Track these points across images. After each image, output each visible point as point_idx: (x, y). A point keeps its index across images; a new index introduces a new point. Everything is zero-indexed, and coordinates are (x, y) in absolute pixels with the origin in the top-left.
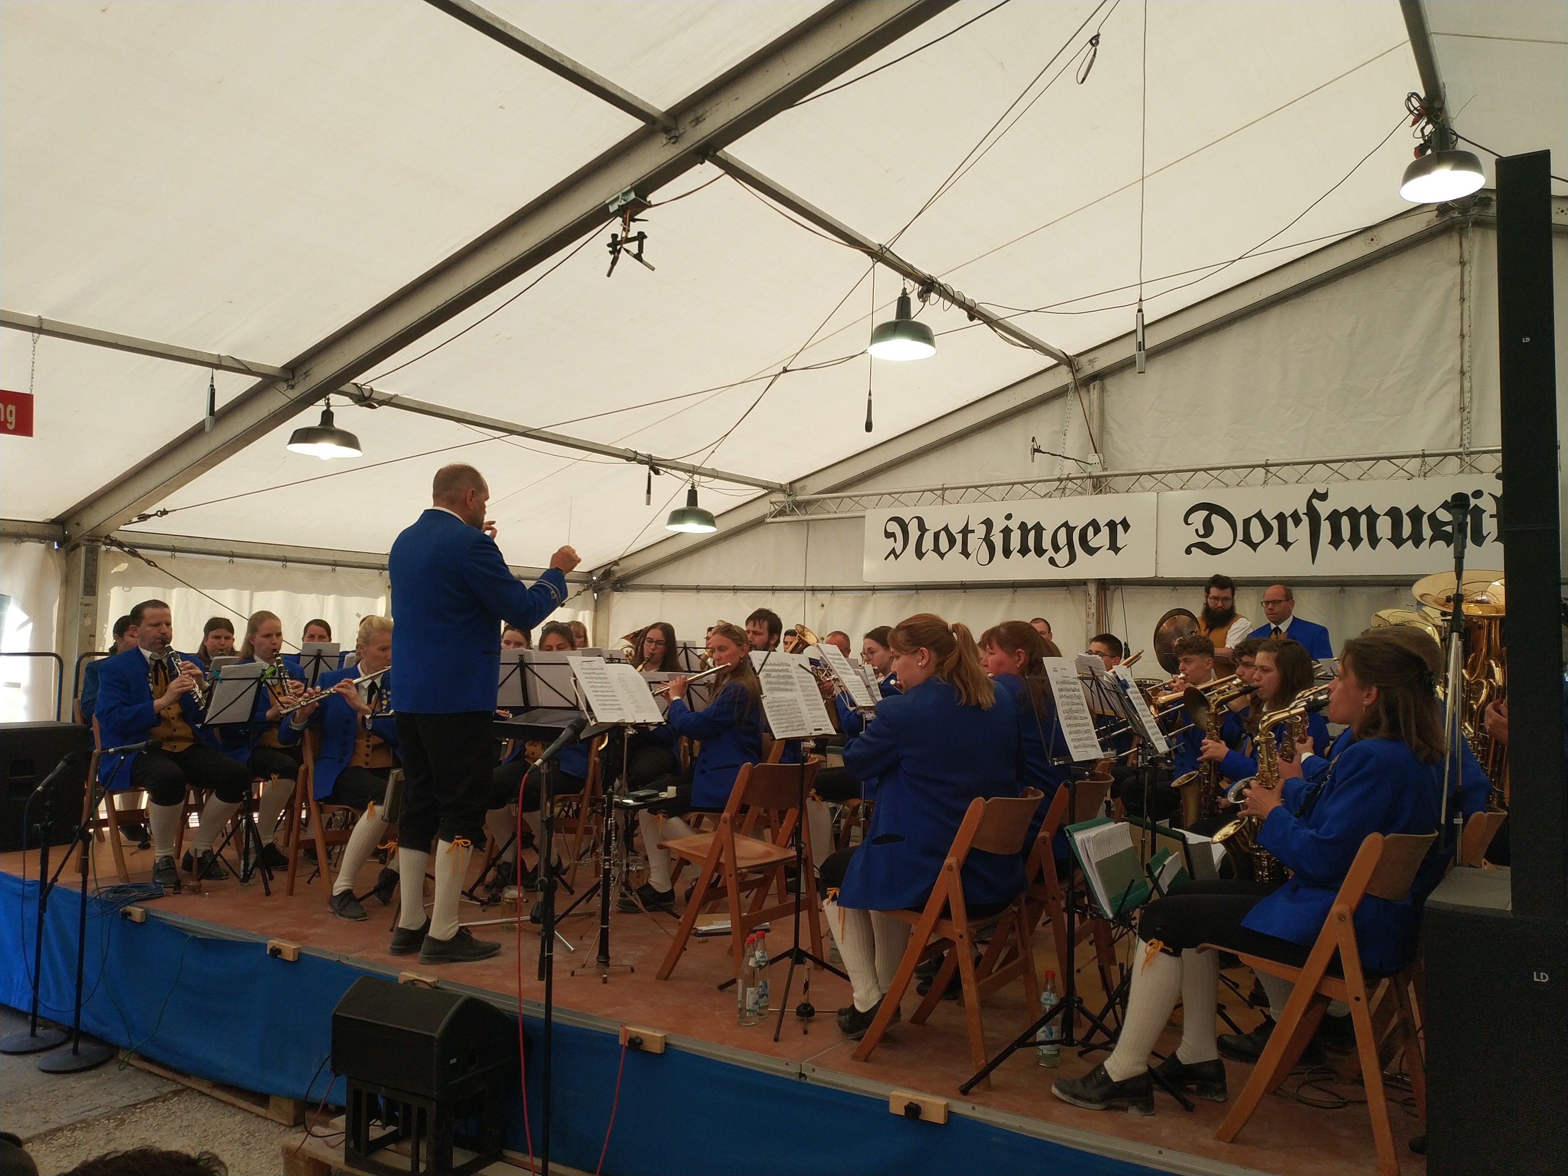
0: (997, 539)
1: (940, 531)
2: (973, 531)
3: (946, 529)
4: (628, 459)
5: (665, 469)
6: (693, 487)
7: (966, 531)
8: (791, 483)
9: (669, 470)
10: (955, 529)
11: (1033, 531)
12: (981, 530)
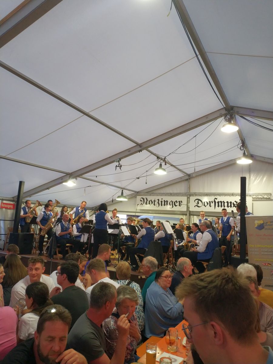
0: (160, 203)
3: (151, 200)
7: (155, 201)
11: (166, 202)
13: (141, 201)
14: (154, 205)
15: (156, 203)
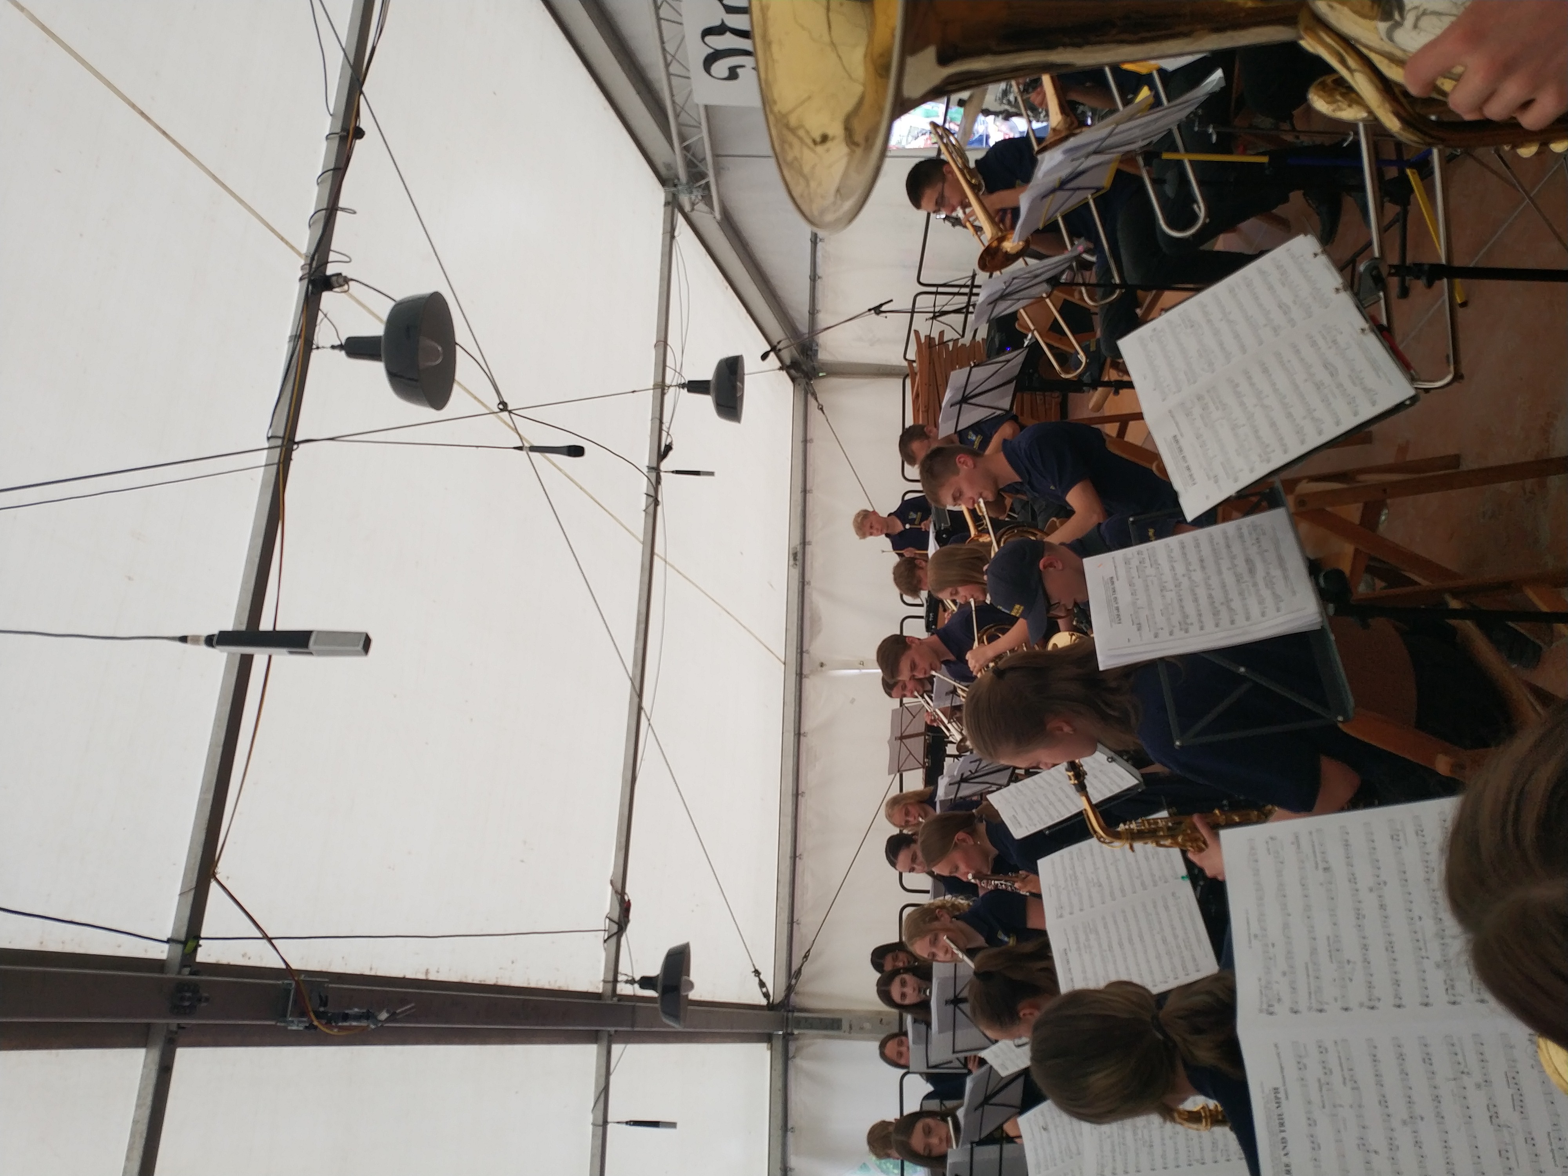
4: (656, 503)
5: (664, 434)
6: (683, 386)
8: (663, 181)
9: (665, 427)
13: (733, 74)
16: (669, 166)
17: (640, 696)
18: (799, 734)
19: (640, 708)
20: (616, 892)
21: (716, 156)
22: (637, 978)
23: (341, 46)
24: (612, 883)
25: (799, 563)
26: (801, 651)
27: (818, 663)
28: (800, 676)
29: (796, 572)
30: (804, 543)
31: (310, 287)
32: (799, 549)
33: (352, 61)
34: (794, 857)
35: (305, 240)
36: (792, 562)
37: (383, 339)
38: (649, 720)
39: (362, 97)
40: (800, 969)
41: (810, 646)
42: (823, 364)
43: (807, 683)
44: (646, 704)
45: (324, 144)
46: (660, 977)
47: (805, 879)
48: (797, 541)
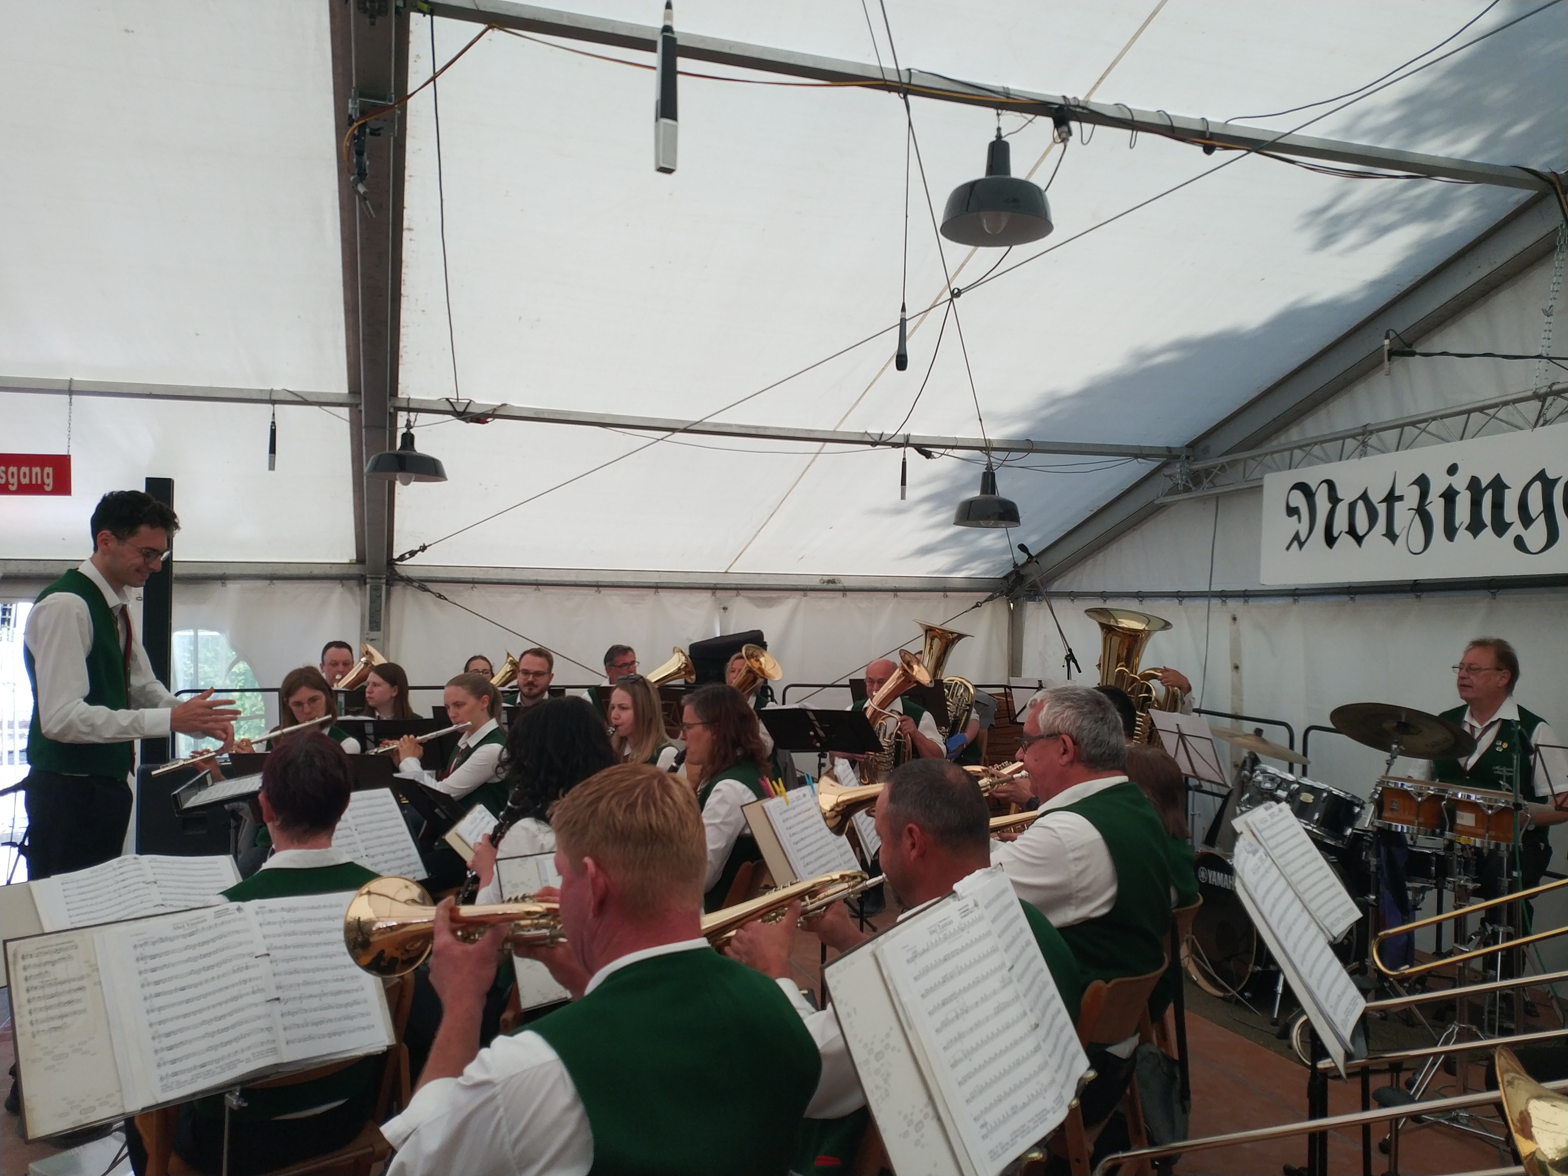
0: (1436, 509)
1: (1355, 502)
2: (1401, 498)
3: (1364, 497)
4: (874, 444)
5: (942, 451)
7: (1391, 498)
8: (1192, 445)
9: (947, 451)
10: (1376, 497)
11: (1489, 492)
12: (1412, 495)
13: (1292, 511)
14: (1391, 535)
15: (1404, 513)
16: (1206, 451)
17: (685, 431)
18: (657, 587)
19: (673, 430)
20: (495, 410)
21: (1217, 497)
22: (412, 431)
23: (1295, 130)
24: (504, 405)
25: (826, 586)
26: (738, 589)
27: (726, 605)
28: (714, 588)
29: (815, 583)
30: (845, 590)
31: (1056, 106)
32: (838, 586)
33: (1280, 141)
34: (537, 584)
35: (1102, 100)
36: (826, 578)
37: (1008, 177)
38: (662, 439)
39: (1244, 152)
40: (428, 591)
41: (743, 597)
42: (1022, 606)
43: (707, 595)
44: (678, 436)
45: (1197, 116)
46: (414, 453)
47: (516, 595)
48: (847, 583)
